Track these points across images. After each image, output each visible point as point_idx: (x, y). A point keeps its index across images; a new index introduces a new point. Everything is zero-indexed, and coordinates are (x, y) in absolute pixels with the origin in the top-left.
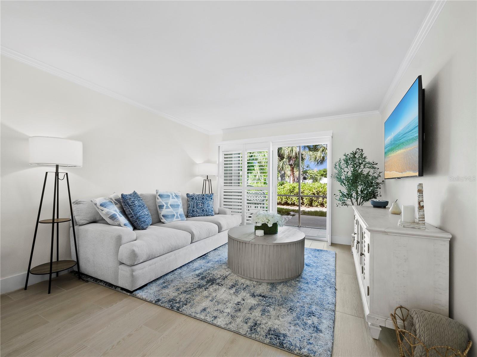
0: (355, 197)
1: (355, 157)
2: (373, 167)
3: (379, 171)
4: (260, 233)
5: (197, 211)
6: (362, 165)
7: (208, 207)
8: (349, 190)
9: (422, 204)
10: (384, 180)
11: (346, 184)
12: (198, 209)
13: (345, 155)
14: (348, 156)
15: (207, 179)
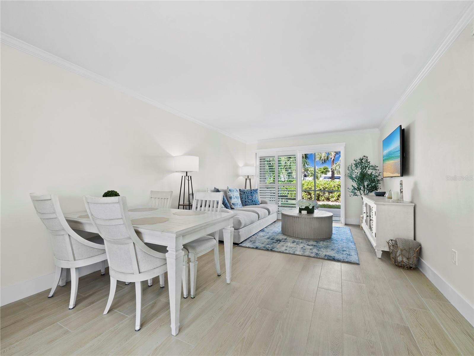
0: (363, 190)
1: (362, 162)
2: (375, 169)
3: (379, 171)
4: (304, 212)
5: (248, 202)
6: (367, 168)
7: (255, 198)
8: (359, 185)
9: (402, 190)
10: (383, 178)
11: (356, 181)
12: (249, 200)
13: (355, 160)
14: (357, 161)
15: (248, 178)
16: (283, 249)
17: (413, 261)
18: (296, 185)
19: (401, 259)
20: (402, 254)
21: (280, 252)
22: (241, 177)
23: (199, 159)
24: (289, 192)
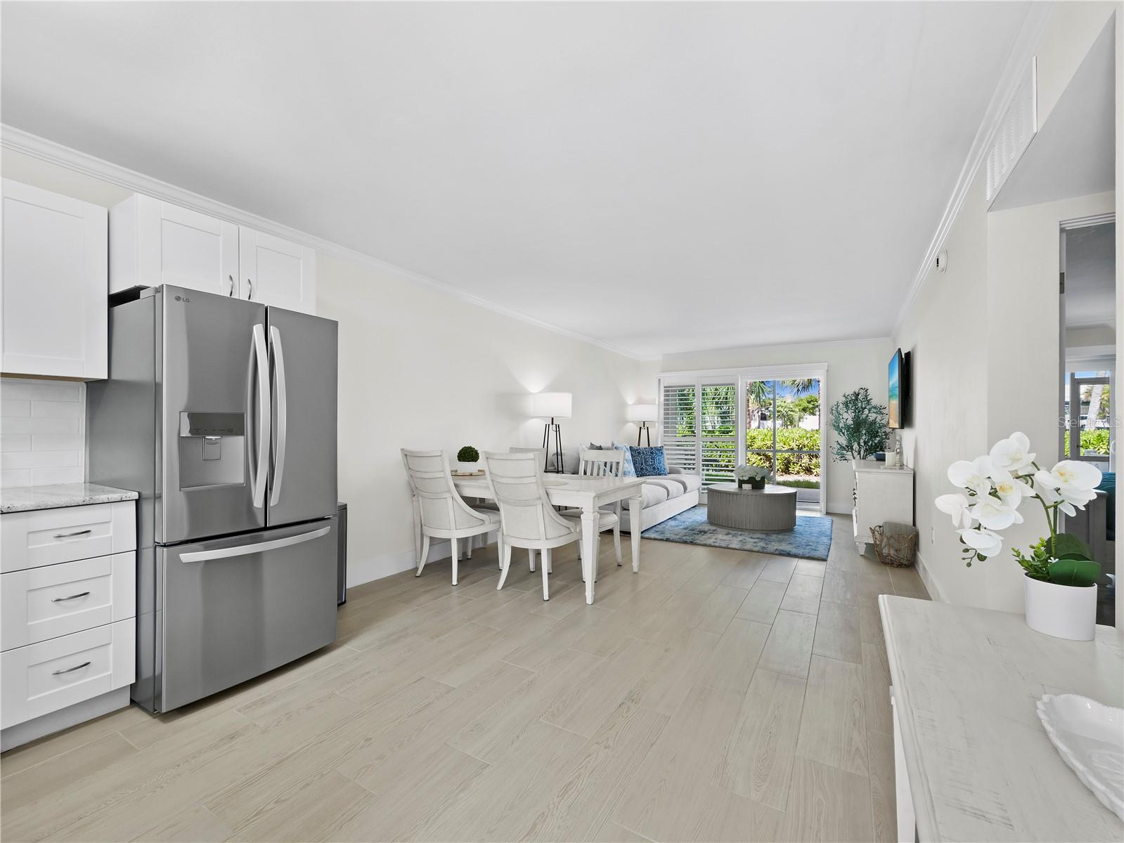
0: (857, 450)
1: (858, 399)
4: (747, 487)
5: (647, 470)
6: (866, 409)
7: (659, 463)
8: (849, 441)
9: (898, 451)
11: (846, 433)
13: (845, 396)
14: (849, 397)
15: (643, 426)
16: (710, 542)
17: (905, 554)
18: (735, 441)
19: (887, 552)
20: (889, 545)
21: (705, 545)
22: (631, 425)
23: (573, 397)
24: (722, 454)
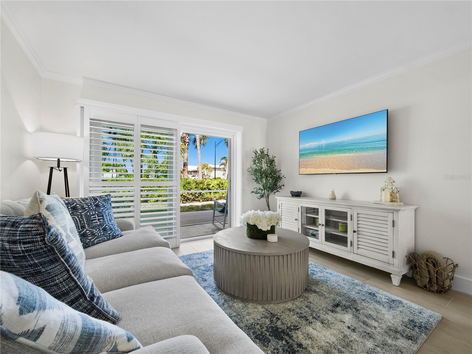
7: (110, 220)
12: (93, 228)
15: (59, 166)
